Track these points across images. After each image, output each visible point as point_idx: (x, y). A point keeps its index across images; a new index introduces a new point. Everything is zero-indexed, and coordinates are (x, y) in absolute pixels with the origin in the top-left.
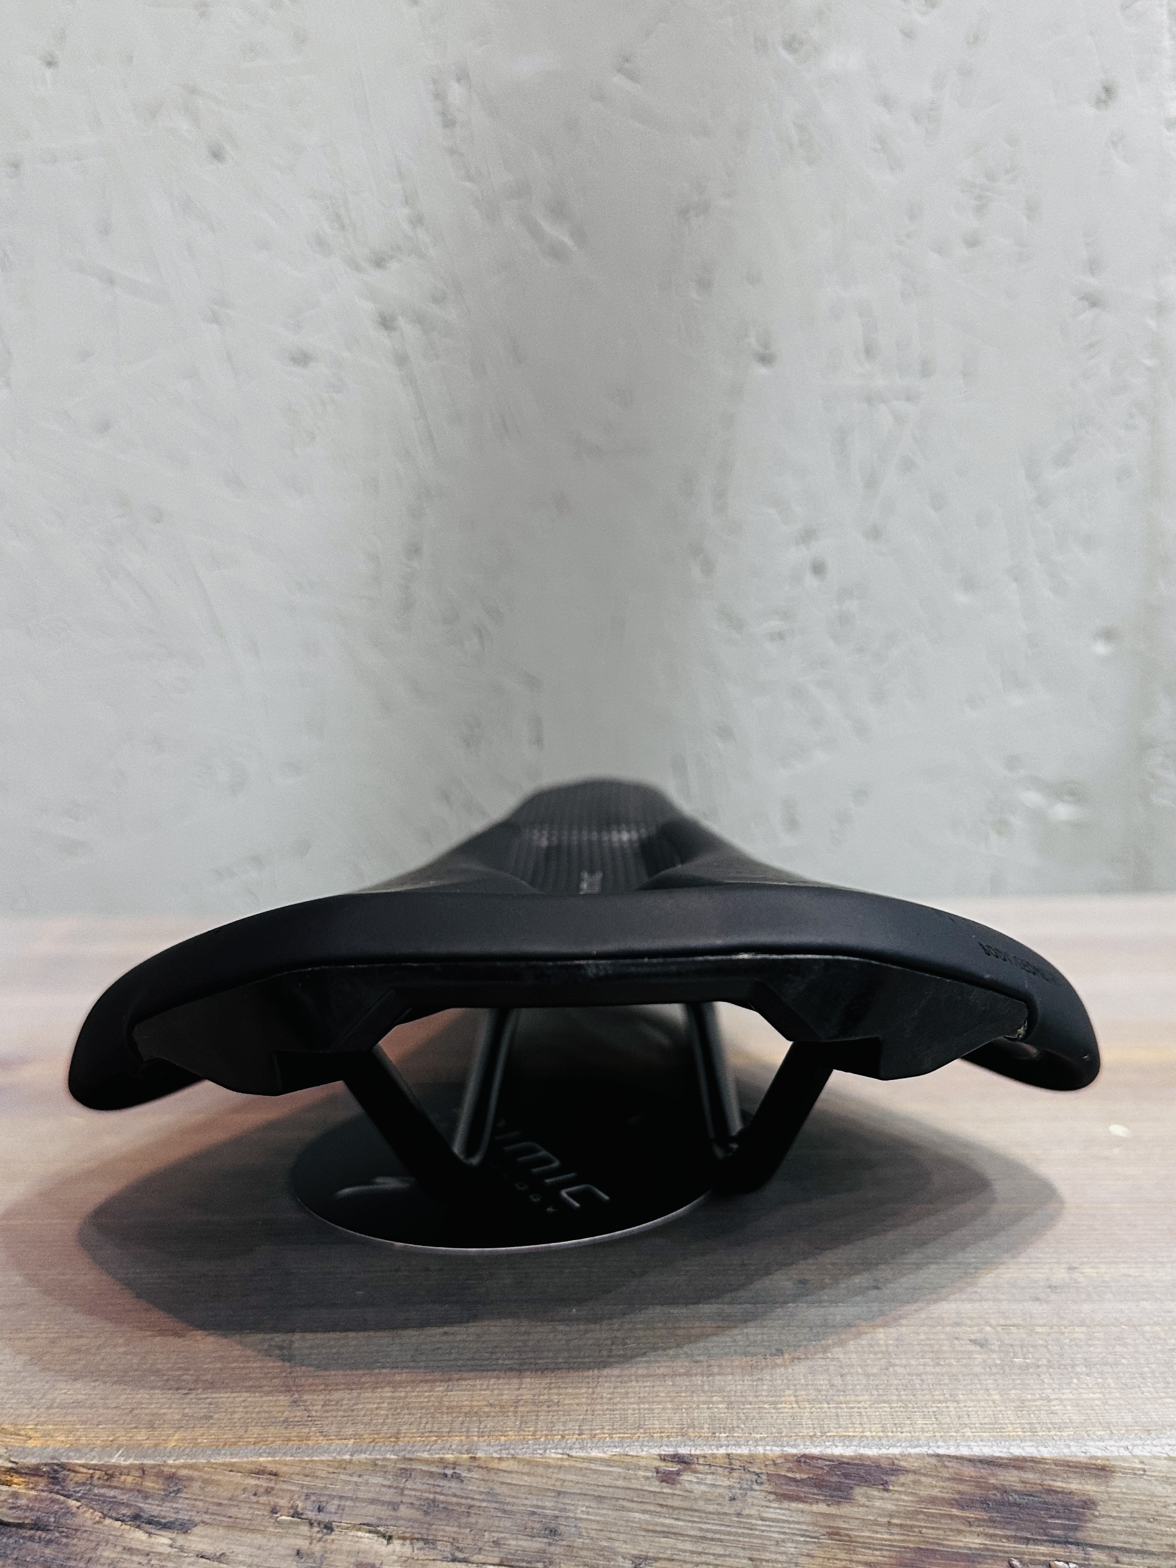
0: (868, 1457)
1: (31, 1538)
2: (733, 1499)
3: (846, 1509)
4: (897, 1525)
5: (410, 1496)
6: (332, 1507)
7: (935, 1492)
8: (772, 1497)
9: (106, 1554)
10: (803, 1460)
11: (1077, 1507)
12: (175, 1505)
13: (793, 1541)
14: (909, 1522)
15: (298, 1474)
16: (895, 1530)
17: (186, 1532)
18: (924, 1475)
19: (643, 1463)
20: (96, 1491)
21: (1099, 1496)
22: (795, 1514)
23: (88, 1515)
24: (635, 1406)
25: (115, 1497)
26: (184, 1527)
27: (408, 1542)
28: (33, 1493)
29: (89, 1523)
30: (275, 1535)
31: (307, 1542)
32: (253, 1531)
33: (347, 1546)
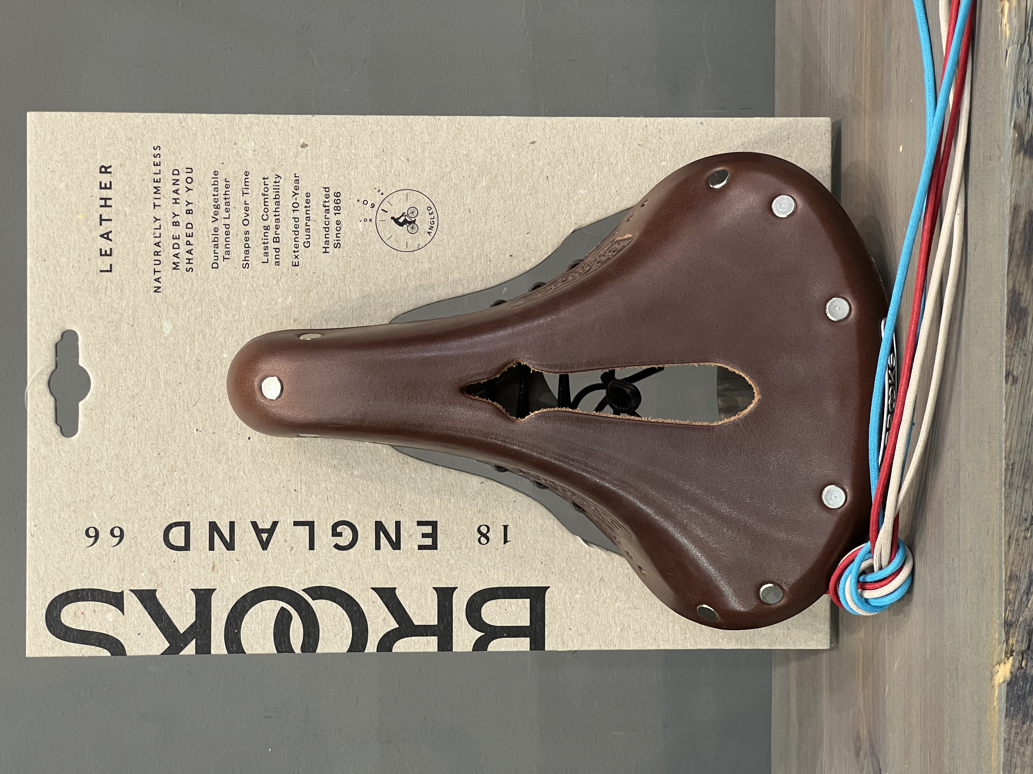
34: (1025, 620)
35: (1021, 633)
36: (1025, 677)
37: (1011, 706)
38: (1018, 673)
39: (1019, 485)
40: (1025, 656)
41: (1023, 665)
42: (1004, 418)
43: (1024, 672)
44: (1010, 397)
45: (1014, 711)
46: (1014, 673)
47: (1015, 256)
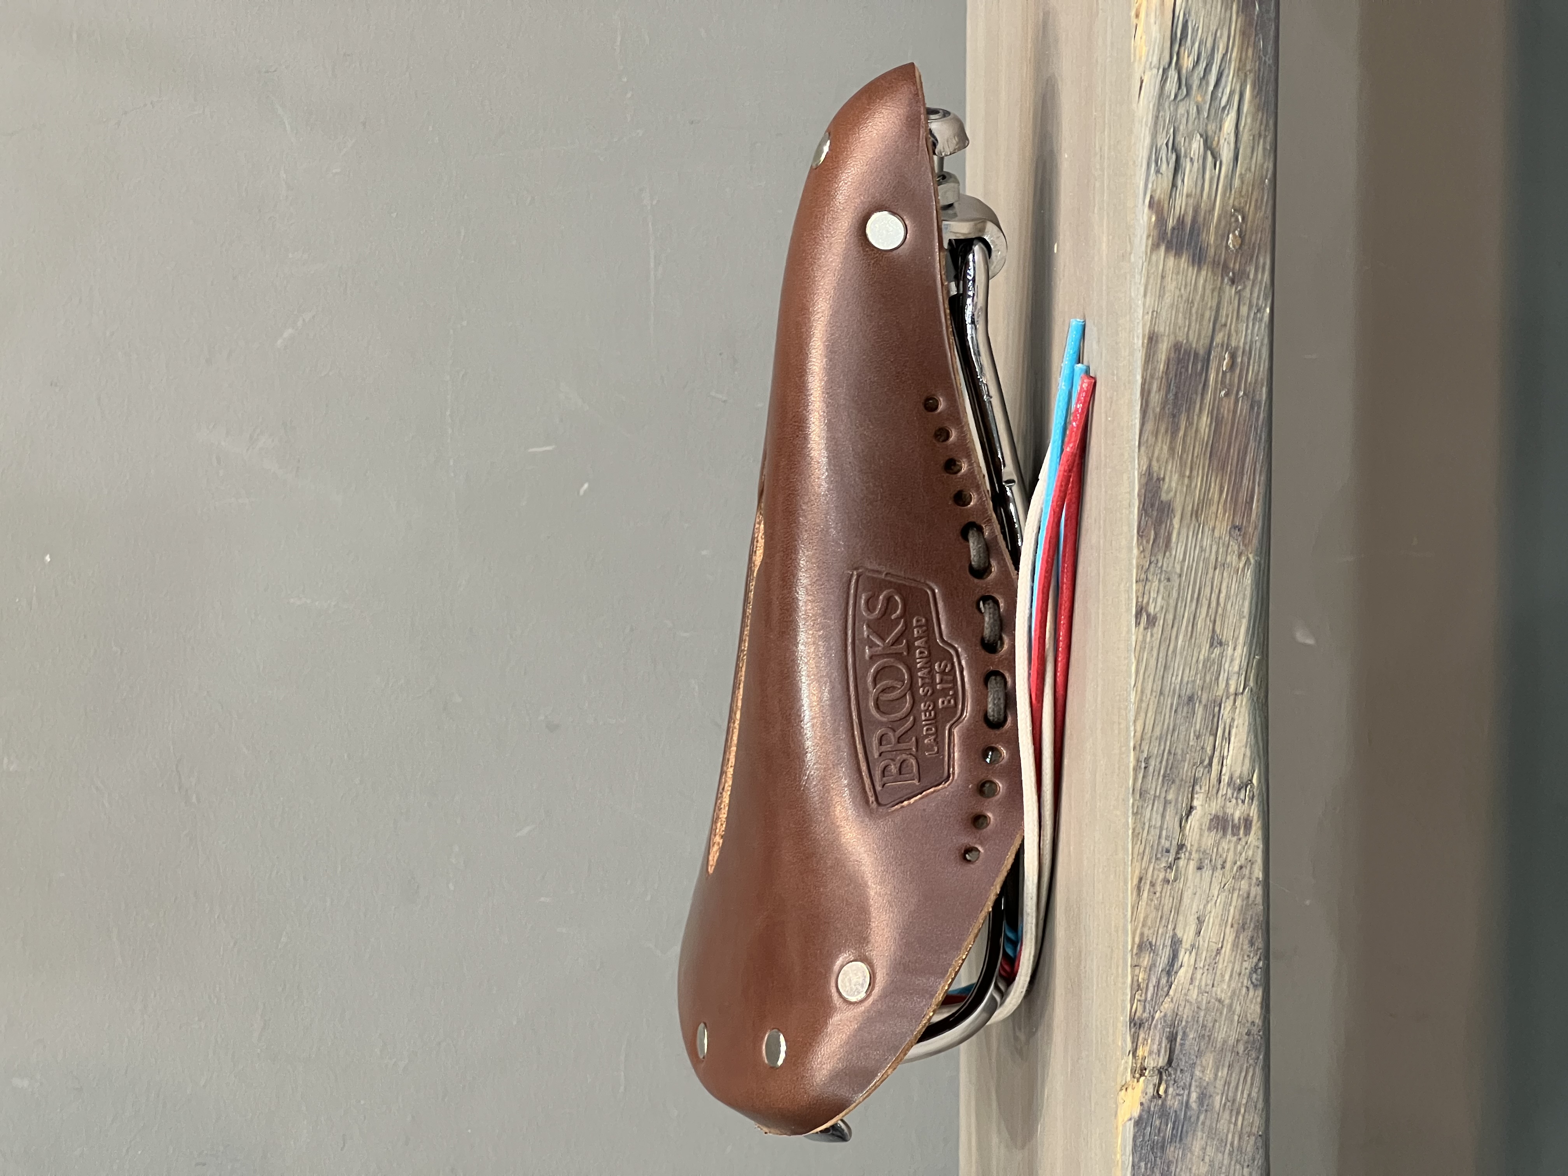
34: (1165, 1016)
35: (1157, 1038)
36: (1164, 1113)
37: (1140, 1160)
38: (1153, 1104)
39: (1157, 794)
40: (1164, 1077)
41: (1161, 1092)
42: (1133, 682)
43: (1163, 1103)
44: (1142, 649)
45: (1146, 1169)
46: (1146, 1105)
47: (1151, 416)
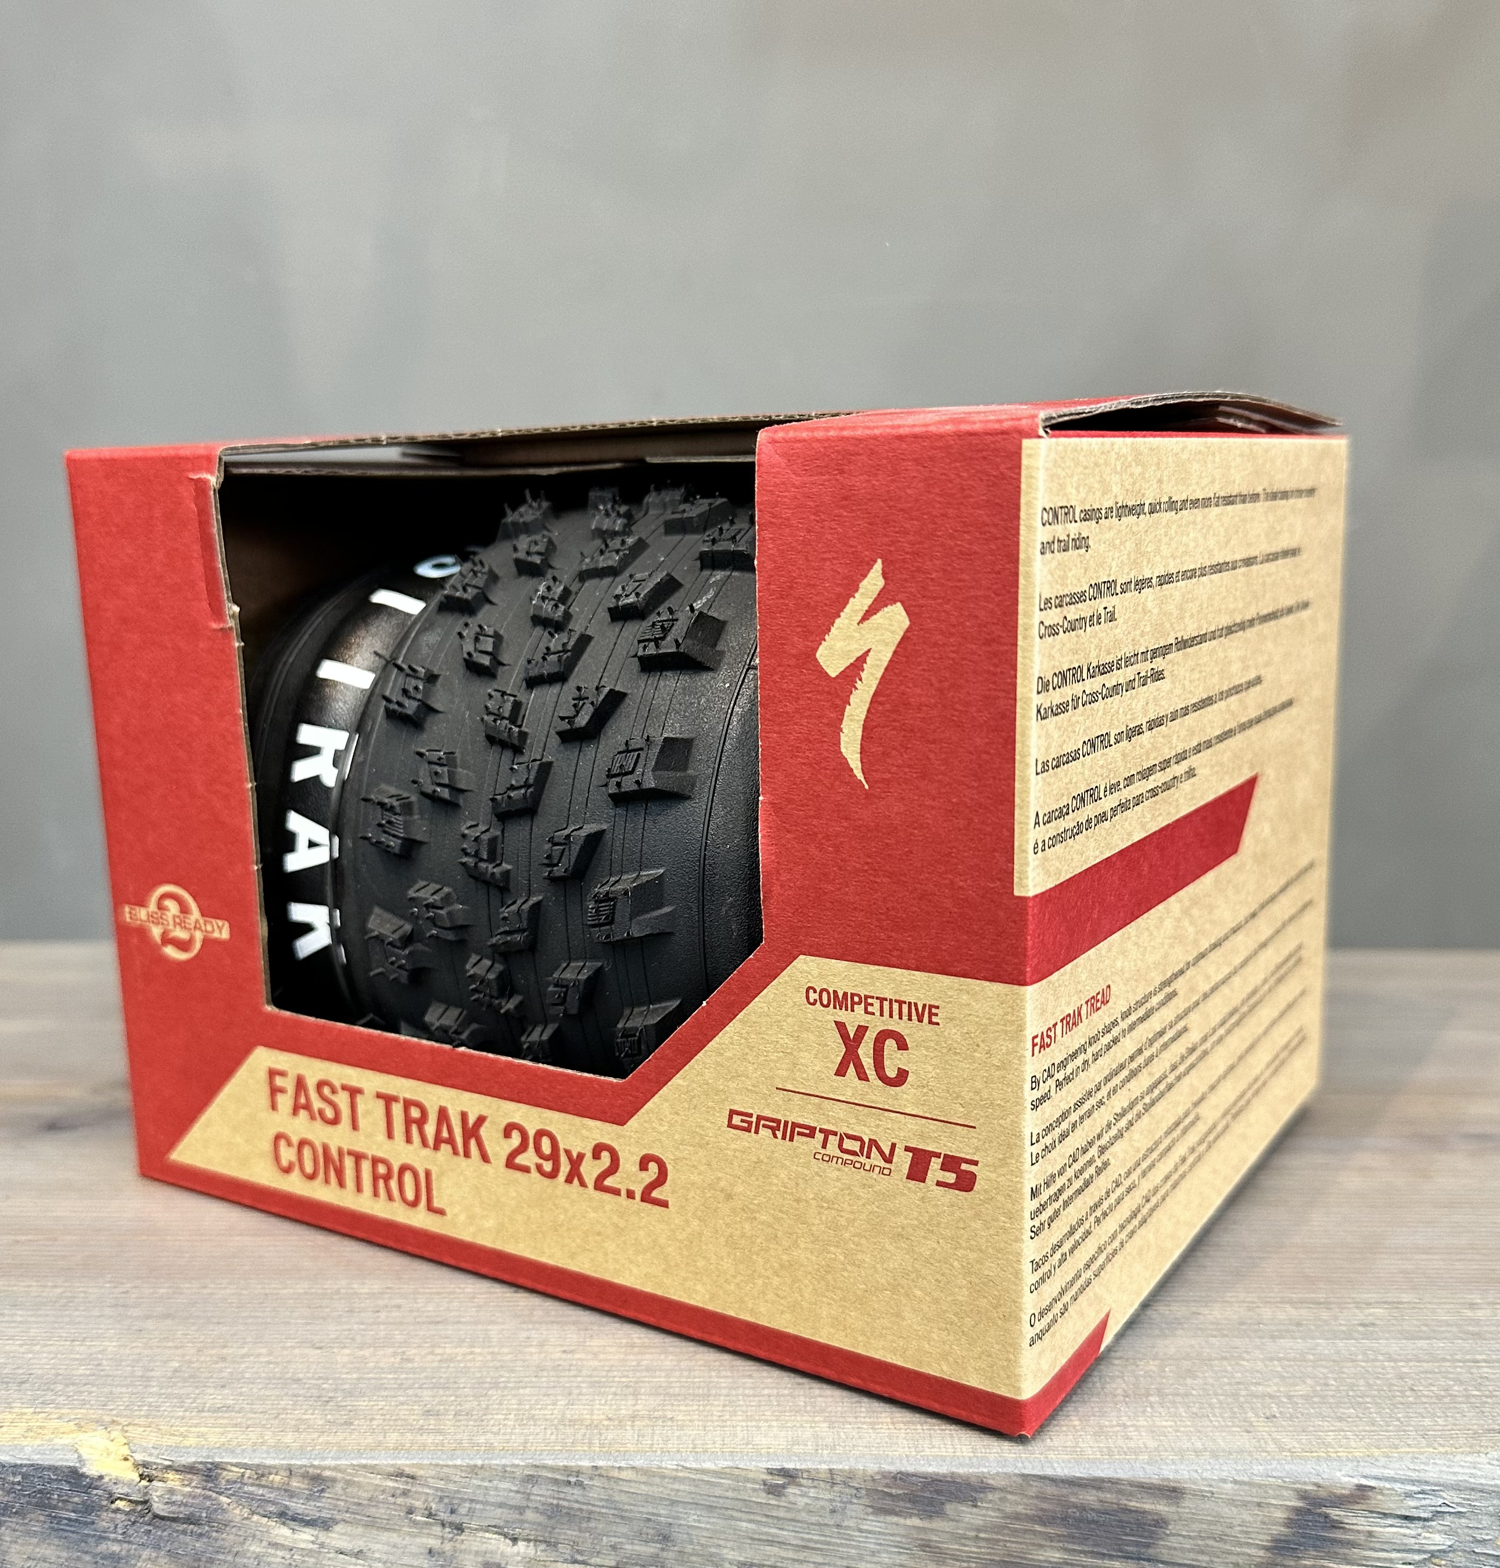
0: (960, 1476)
1: (184, 1532)
2: (833, 1511)
3: (938, 1524)
4: (983, 1539)
5: (536, 1501)
6: (463, 1510)
7: (1020, 1509)
8: (870, 1510)
9: (252, 1548)
10: (900, 1478)
11: (1150, 1525)
12: (318, 1504)
13: (888, 1552)
14: (995, 1536)
15: (433, 1478)
16: (982, 1544)
17: (327, 1530)
18: (1011, 1493)
19: (751, 1475)
20: (246, 1488)
21: (1171, 1516)
22: (890, 1527)
23: (237, 1511)
24: (744, 1424)
25: (262, 1495)
26: (325, 1524)
27: (532, 1544)
28: (188, 1489)
29: (238, 1519)
30: (410, 1534)
31: (439, 1541)
32: (388, 1530)
33: (475, 1546)
34: (224, 1510)
35: (190, 1501)
36: (89, 1508)
37: (25, 1476)
38: (100, 1492)
39: (532, 1497)
40: (139, 1508)
41: (119, 1504)
42: (687, 1465)
43: (101, 1507)
44: (737, 1478)
45: (13, 1483)
46: (98, 1483)
47: (1065, 1491)
